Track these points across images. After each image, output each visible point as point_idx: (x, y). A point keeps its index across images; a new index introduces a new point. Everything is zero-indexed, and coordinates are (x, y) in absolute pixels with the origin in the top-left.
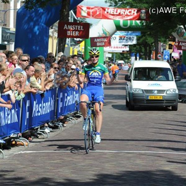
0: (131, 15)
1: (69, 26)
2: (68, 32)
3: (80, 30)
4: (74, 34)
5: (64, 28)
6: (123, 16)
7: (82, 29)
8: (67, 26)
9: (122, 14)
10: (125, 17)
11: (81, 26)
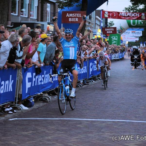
0: (135, 17)
1: (70, 14)
2: (70, 18)
3: (79, 16)
4: (75, 20)
5: (66, 16)
6: (131, 17)
7: (80, 16)
8: (69, 15)
9: (130, 16)
10: (132, 18)
11: (79, 13)
